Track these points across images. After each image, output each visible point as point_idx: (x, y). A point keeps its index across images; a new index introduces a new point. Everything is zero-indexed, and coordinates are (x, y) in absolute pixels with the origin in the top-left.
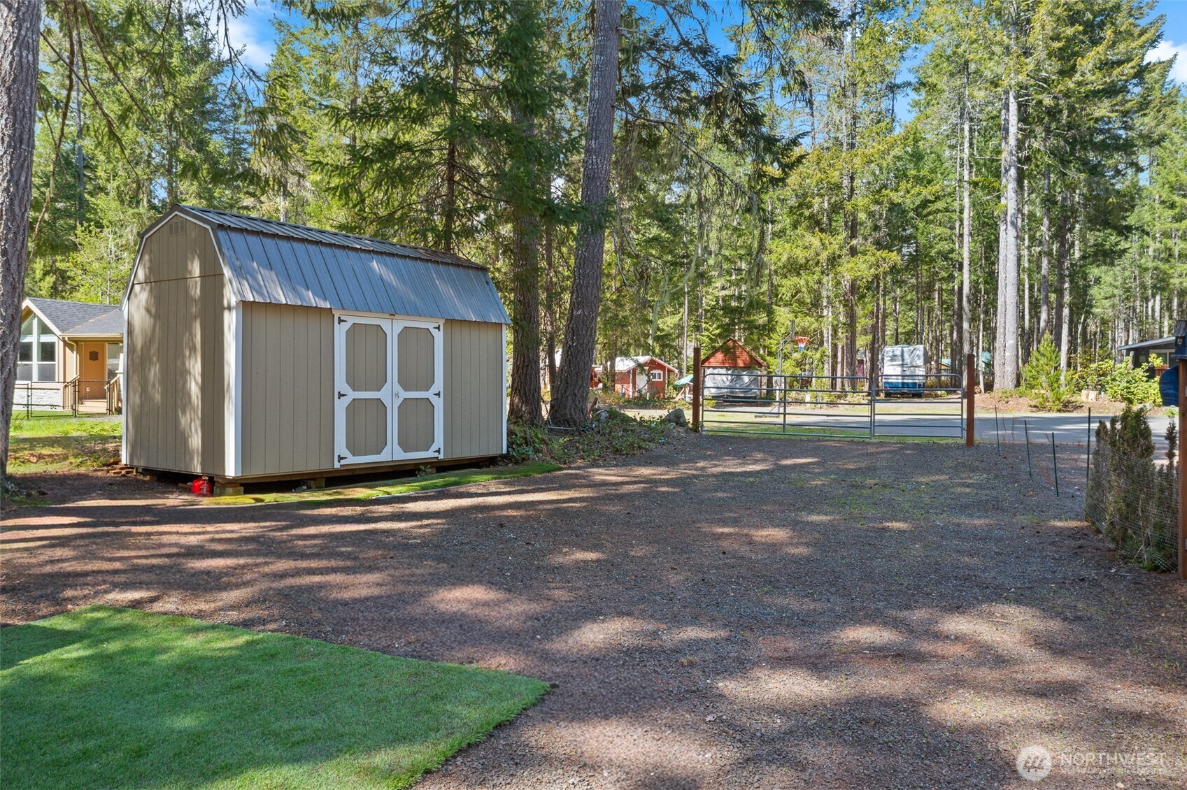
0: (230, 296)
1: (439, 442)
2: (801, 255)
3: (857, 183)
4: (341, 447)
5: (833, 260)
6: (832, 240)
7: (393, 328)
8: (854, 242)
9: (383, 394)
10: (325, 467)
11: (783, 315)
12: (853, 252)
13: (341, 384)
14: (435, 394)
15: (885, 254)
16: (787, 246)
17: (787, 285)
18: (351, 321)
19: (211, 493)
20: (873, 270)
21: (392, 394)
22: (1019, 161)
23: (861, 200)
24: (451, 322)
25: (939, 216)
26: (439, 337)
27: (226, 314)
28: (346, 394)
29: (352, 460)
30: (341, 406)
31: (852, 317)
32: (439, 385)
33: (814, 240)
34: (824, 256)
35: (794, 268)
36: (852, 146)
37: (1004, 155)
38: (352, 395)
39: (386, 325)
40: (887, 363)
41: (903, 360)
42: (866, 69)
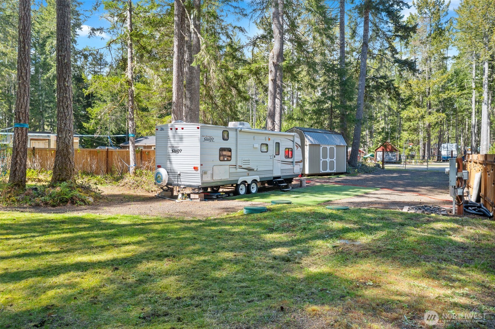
0: (307, 143)
1: (335, 169)
2: (411, 115)
3: (431, 91)
4: (321, 170)
5: (423, 117)
6: (422, 110)
7: (328, 147)
8: (430, 110)
9: (327, 160)
10: (319, 173)
11: (405, 135)
12: (430, 113)
13: (321, 158)
14: (334, 160)
15: (441, 114)
16: (407, 112)
17: (406, 125)
18: (323, 146)
19: (302, 177)
20: (436, 120)
21: (328, 160)
22: (489, 81)
23: (432, 97)
24: (337, 146)
25: (465, 95)
26: (335, 148)
27: (306, 146)
28: (322, 160)
29: (323, 172)
30: (321, 162)
31: (429, 135)
32: (335, 158)
33: (416, 110)
34: (419, 115)
35: (409, 119)
36: (429, 78)
37: (484, 80)
38: (323, 160)
39: (327, 147)
40: (442, 150)
41: (447, 149)
42: (434, 53)
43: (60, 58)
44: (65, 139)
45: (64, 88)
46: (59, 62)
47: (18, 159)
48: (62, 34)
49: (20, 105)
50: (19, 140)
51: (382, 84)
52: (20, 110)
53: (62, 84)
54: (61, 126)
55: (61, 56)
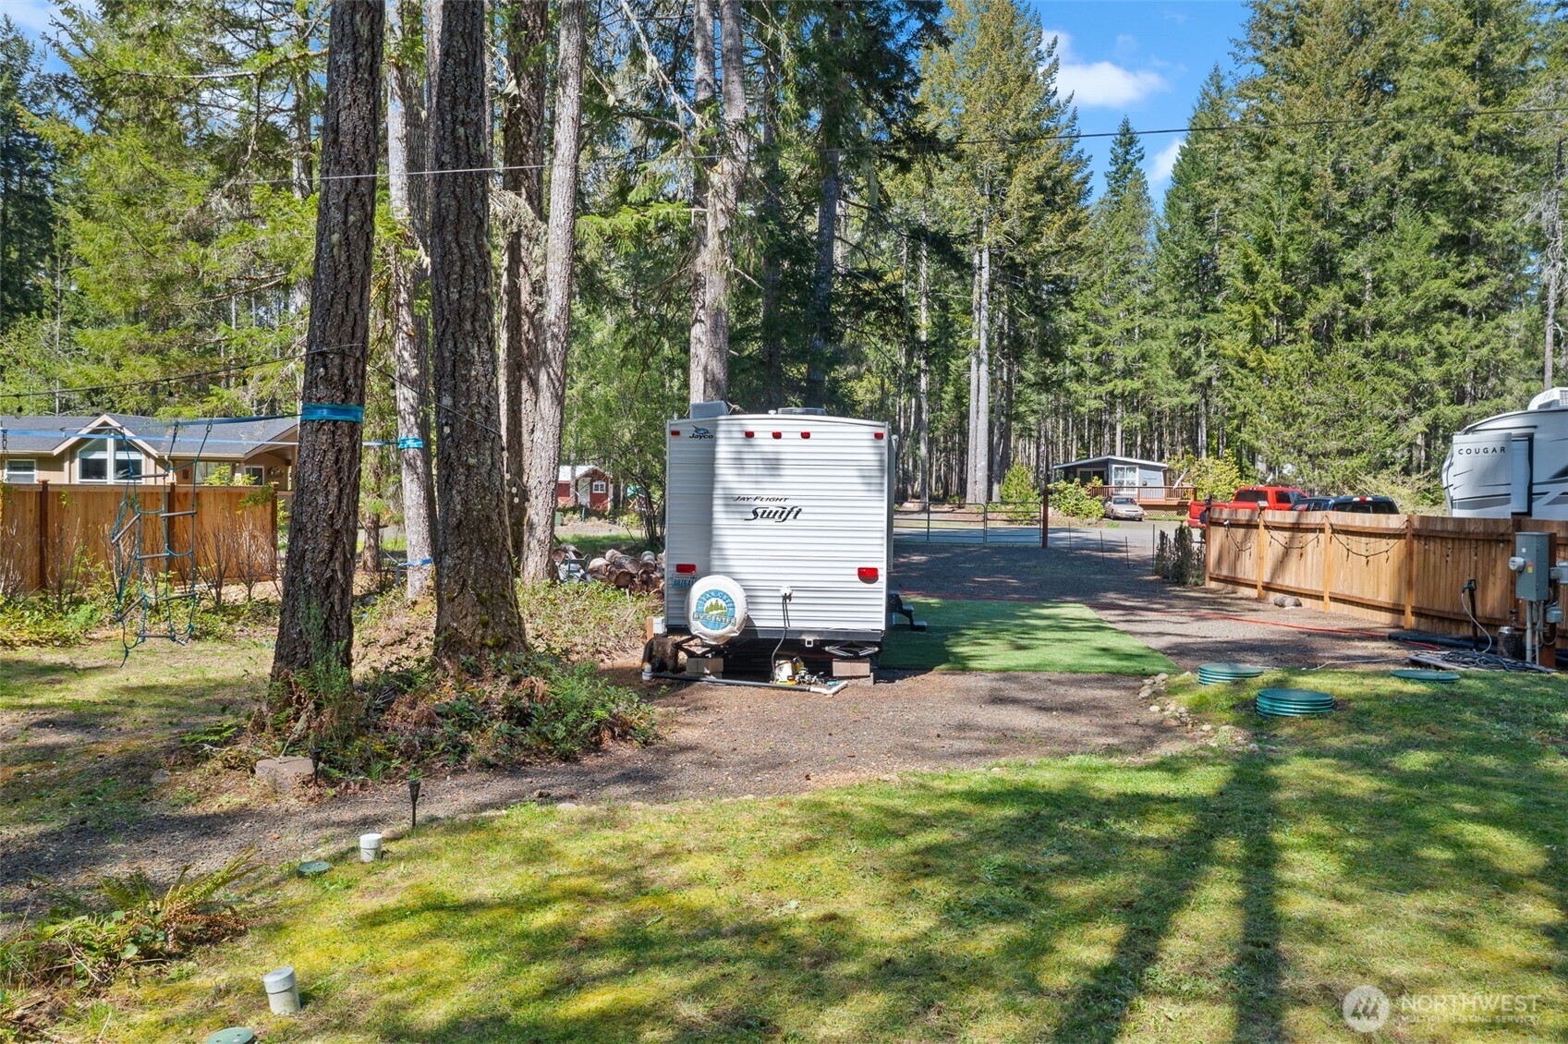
43: (461, 131)
44: (489, 474)
45: (478, 261)
46: (457, 147)
47: (337, 566)
48: (470, 34)
49: (349, 320)
50: (340, 481)
51: (867, 293)
52: (346, 346)
53: (471, 241)
54: (472, 416)
55: (463, 123)
